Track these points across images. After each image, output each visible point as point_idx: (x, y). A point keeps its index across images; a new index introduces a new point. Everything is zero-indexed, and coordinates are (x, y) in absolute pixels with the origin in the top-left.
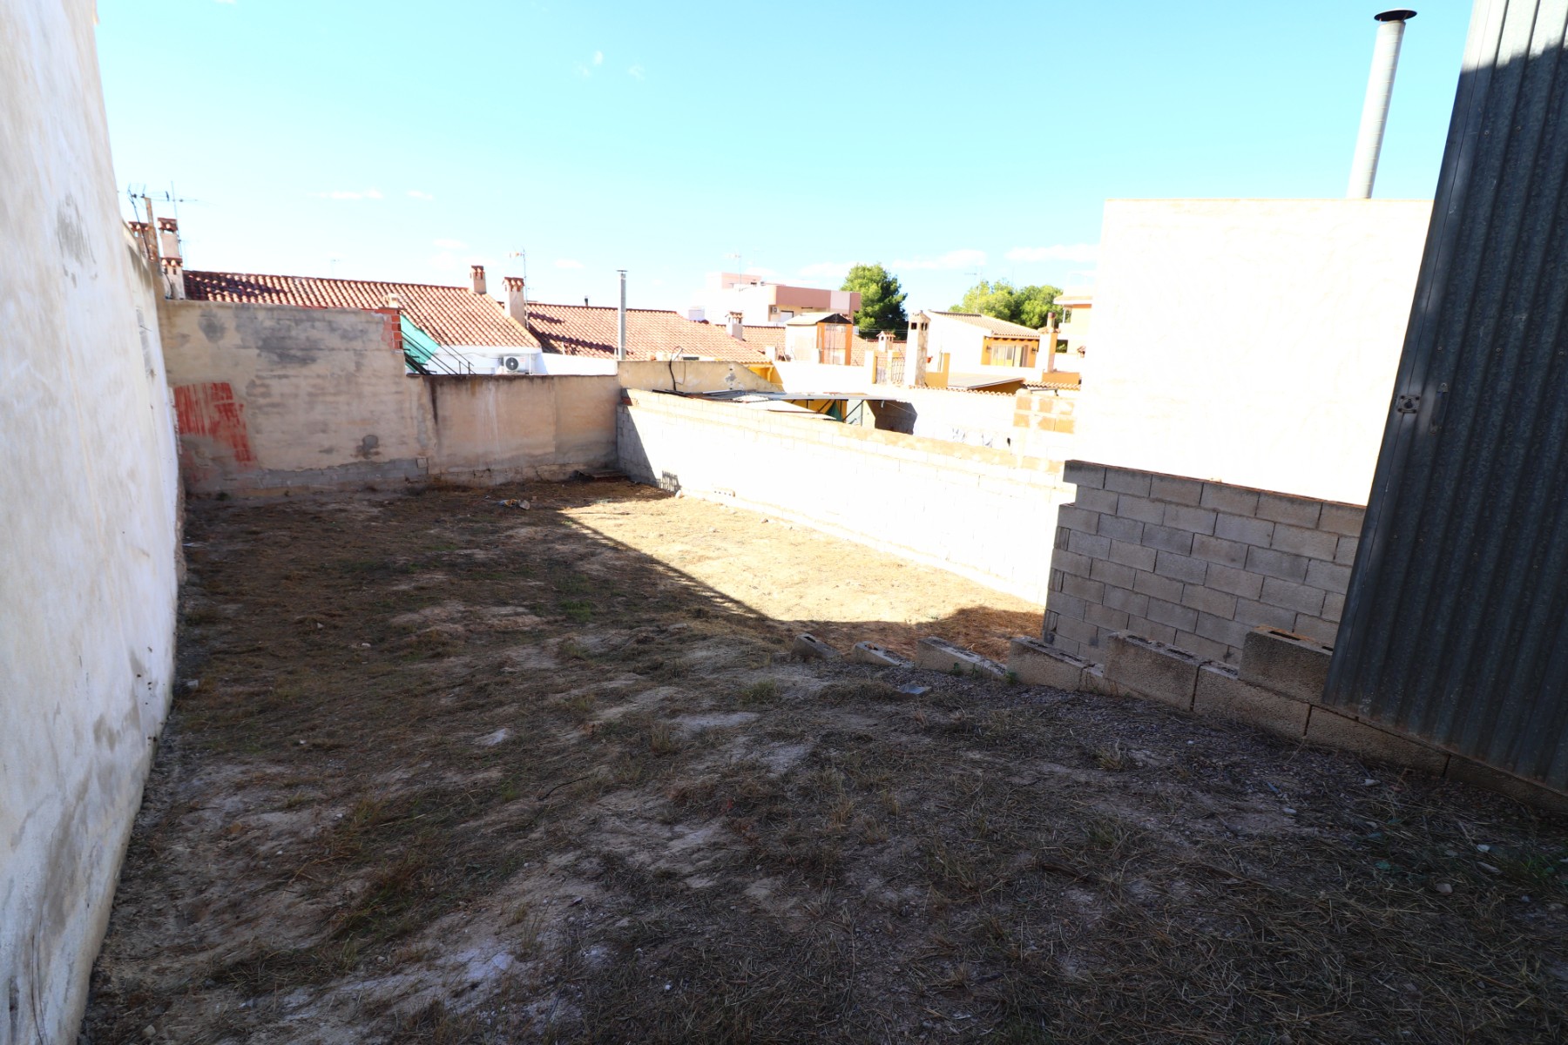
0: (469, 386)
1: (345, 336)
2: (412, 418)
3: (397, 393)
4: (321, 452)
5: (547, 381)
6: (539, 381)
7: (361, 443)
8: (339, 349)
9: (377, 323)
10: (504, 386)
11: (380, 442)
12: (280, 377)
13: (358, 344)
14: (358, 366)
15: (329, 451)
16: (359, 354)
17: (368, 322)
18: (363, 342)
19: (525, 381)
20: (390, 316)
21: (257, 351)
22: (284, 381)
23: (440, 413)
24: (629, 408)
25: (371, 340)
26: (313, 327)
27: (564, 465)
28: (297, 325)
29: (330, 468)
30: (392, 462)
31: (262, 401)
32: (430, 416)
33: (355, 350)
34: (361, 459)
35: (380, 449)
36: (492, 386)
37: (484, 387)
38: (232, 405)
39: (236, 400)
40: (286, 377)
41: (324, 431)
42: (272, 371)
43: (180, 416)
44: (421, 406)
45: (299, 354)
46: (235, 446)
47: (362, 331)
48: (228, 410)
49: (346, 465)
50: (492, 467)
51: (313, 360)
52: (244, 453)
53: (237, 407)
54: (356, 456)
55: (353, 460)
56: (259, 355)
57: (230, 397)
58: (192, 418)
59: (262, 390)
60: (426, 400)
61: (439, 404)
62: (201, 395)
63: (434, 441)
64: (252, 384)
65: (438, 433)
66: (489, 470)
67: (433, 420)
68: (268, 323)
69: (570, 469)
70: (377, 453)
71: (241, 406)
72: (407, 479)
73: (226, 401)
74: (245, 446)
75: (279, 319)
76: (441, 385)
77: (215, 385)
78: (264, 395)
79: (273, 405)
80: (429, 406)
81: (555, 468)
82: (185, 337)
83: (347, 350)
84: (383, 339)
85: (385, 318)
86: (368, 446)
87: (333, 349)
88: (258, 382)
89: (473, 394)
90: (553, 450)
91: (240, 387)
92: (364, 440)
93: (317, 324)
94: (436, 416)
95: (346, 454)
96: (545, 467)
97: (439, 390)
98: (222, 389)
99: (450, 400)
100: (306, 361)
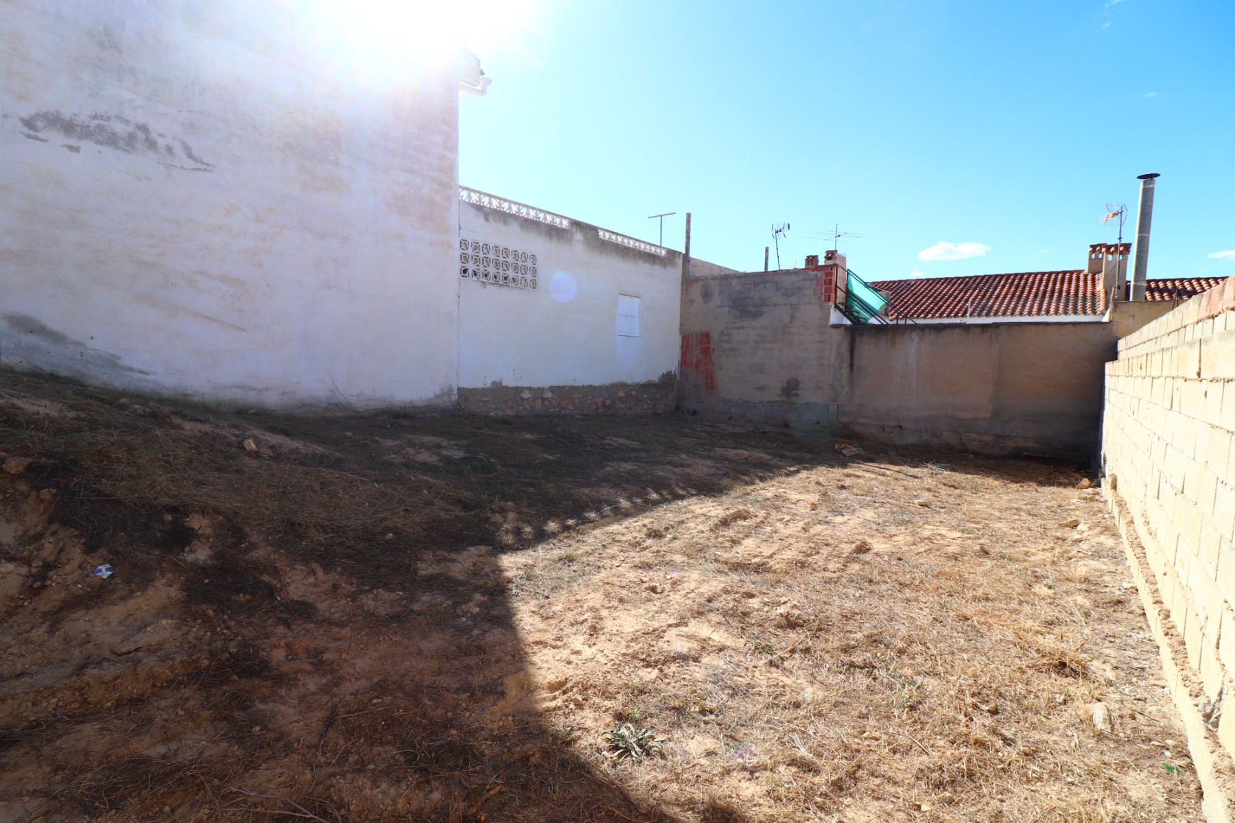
0: (890, 336)
1: (787, 294)
2: (829, 365)
3: (820, 342)
4: (756, 389)
5: (989, 330)
6: (978, 330)
7: (785, 385)
8: (781, 305)
9: (812, 280)
10: (931, 337)
11: (800, 386)
12: (739, 328)
13: (794, 300)
14: (792, 317)
15: (761, 389)
16: (794, 307)
17: (804, 280)
18: (799, 297)
19: (957, 330)
20: (823, 273)
21: (728, 309)
22: (741, 331)
23: (856, 362)
24: (1109, 367)
25: (805, 296)
26: (765, 288)
27: (1003, 437)
28: (755, 287)
29: (760, 402)
30: (807, 404)
31: (726, 346)
32: (846, 365)
33: (791, 305)
34: (784, 398)
35: (800, 392)
36: (915, 336)
37: (906, 336)
38: (709, 348)
39: (712, 345)
40: (742, 328)
41: (761, 372)
42: (734, 323)
43: (682, 354)
44: (839, 355)
45: (753, 310)
46: (707, 378)
47: (799, 288)
48: (706, 352)
49: (773, 402)
50: (905, 424)
51: (761, 314)
52: (711, 386)
53: (711, 350)
54: (781, 396)
55: (778, 399)
56: (729, 312)
57: (709, 343)
58: (688, 357)
59: (726, 338)
60: (845, 349)
61: (856, 353)
62: (694, 341)
63: (847, 389)
64: (722, 334)
65: (851, 381)
66: (900, 427)
67: (849, 369)
68: (738, 288)
69: (1010, 444)
70: (797, 395)
71: (714, 349)
72: (818, 423)
73: (706, 346)
74: (712, 378)
75: (744, 284)
76: (861, 335)
77: (702, 334)
78: (728, 342)
79: (732, 349)
80: (847, 355)
81: (986, 438)
82: (692, 301)
83: (785, 305)
84: (815, 294)
85: (819, 275)
86: (791, 388)
87: (776, 305)
88: (725, 332)
89: (893, 344)
90: (988, 415)
91: (715, 336)
92: (788, 382)
93: (768, 285)
94: (851, 365)
95: (773, 395)
96: (974, 435)
97: (858, 339)
98: (706, 337)
99: (868, 349)
100: (757, 315)
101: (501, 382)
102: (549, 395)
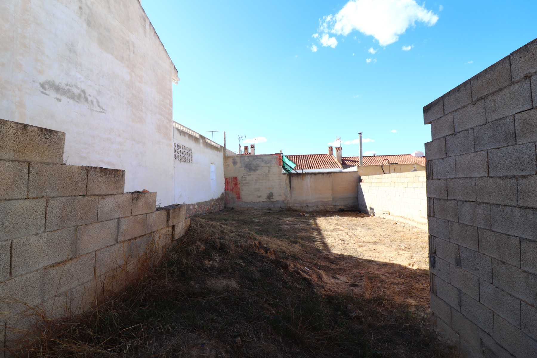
0: (301, 177)
1: (266, 163)
2: (283, 187)
3: (279, 179)
4: (257, 197)
5: (329, 174)
6: (326, 174)
7: (268, 195)
8: (264, 166)
9: (275, 158)
10: (313, 176)
11: (273, 195)
12: (249, 175)
13: (269, 165)
14: (269, 171)
15: (259, 197)
16: (269, 168)
17: (272, 158)
18: (271, 164)
19: (321, 174)
20: (278, 156)
21: (244, 168)
22: (250, 176)
23: (292, 186)
24: (361, 183)
25: (273, 163)
26: (258, 161)
27: (336, 206)
28: (254, 160)
29: (259, 202)
30: (277, 201)
31: (244, 182)
32: (289, 187)
33: (268, 167)
34: (268, 200)
35: (273, 197)
36: (309, 176)
37: (306, 177)
38: (237, 183)
39: (238, 182)
40: (250, 175)
41: (258, 191)
42: (247, 173)
43: (226, 186)
44: (286, 183)
45: (254, 168)
46: (237, 194)
47: (270, 161)
48: (236, 184)
49: (264, 201)
50: (308, 205)
51: (257, 170)
52: (239, 197)
53: (238, 184)
54: (267, 199)
55: (265, 200)
56: (244, 169)
57: (237, 181)
58: (228, 187)
59: (244, 179)
60: (288, 181)
61: (291, 183)
62: (231, 180)
63: (290, 195)
64: (242, 177)
65: (291, 192)
66: (307, 206)
67: (290, 188)
68: (247, 160)
69: (338, 208)
70: (272, 198)
71: (239, 183)
72: (281, 207)
73: (236, 182)
74: (239, 194)
75: (250, 159)
76: (293, 176)
77: (234, 177)
78: (245, 180)
79: (247, 183)
80: (288, 183)
81: (332, 207)
82: (229, 165)
83: (266, 167)
84: (276, 163)
85: (277, 157)
86: (270, 196)
87: (262, 167)
88: (244, 177)
89: (303, 179)
90: (331, 200)
91: (239, 178)
92: (269, 194)
93: (259, 160)
94: (290, 187)
95: (264, 199)
96: (328, 206)
97: (292, 178)
98: (235, 179)
99: (295, 181)
100: (255, 170)
101: (185, 203)
102: (196, 206)
